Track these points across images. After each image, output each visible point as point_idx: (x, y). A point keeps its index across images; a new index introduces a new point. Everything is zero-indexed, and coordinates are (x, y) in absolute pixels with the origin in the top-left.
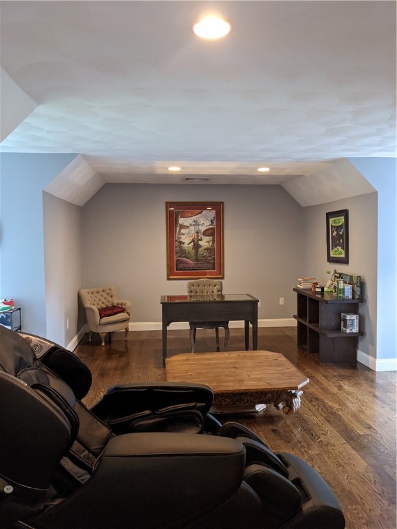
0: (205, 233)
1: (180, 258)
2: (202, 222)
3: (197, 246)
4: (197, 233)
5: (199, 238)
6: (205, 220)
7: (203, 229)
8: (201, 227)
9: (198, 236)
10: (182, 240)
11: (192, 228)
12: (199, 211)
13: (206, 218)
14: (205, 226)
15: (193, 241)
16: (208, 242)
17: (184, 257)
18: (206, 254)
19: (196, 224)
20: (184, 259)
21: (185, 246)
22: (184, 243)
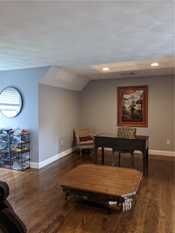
0: (137, 102)
1: (124, 115)
2: (136, 97)
3: (133, 109)
4: (133, 102)
5: (134, 105)
6: (137, 95)
7: (136, 100)
8: (135, 99)
9: (133, 104)
10: (125, 106)
11: (130, 100)
12: (134, 91)
13: (138, 95)
14: (137, 99)
15: (131, 106)
16: (139, 107)
17: (126, 115)
18: (138, 113)
19: (133, 97)
20: (126, 116)
21: (127, 109)
22: (126, 108)
